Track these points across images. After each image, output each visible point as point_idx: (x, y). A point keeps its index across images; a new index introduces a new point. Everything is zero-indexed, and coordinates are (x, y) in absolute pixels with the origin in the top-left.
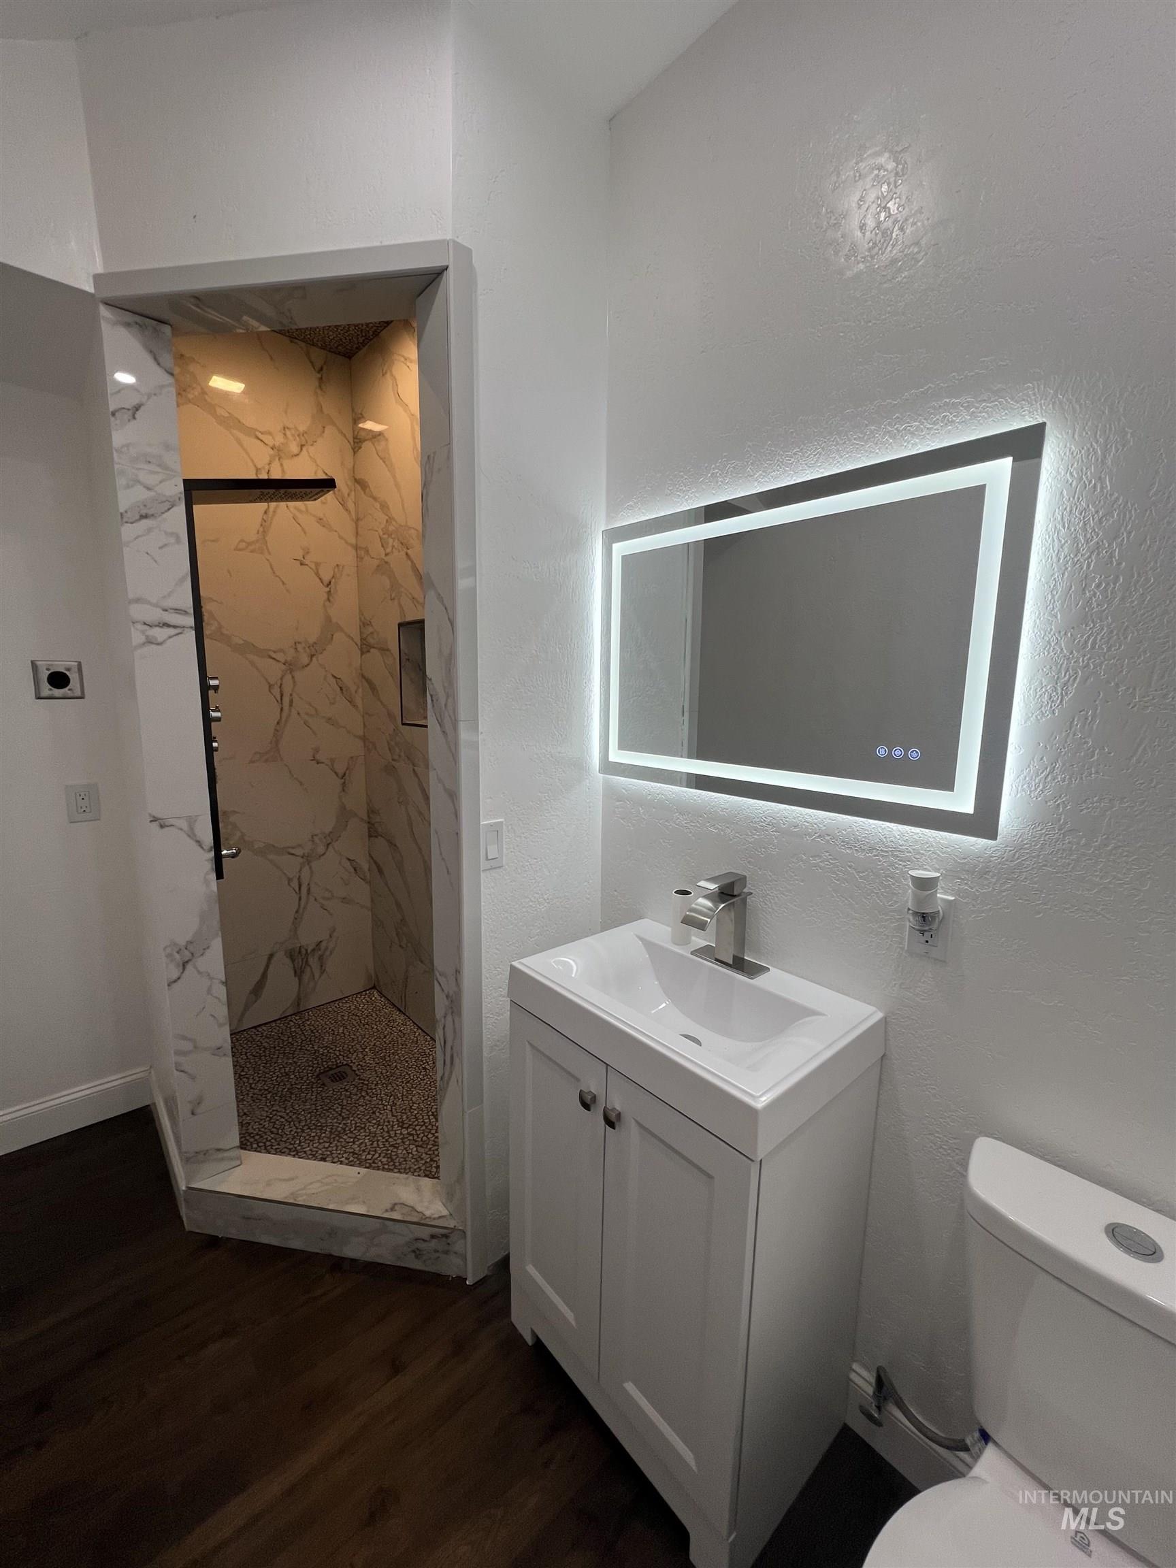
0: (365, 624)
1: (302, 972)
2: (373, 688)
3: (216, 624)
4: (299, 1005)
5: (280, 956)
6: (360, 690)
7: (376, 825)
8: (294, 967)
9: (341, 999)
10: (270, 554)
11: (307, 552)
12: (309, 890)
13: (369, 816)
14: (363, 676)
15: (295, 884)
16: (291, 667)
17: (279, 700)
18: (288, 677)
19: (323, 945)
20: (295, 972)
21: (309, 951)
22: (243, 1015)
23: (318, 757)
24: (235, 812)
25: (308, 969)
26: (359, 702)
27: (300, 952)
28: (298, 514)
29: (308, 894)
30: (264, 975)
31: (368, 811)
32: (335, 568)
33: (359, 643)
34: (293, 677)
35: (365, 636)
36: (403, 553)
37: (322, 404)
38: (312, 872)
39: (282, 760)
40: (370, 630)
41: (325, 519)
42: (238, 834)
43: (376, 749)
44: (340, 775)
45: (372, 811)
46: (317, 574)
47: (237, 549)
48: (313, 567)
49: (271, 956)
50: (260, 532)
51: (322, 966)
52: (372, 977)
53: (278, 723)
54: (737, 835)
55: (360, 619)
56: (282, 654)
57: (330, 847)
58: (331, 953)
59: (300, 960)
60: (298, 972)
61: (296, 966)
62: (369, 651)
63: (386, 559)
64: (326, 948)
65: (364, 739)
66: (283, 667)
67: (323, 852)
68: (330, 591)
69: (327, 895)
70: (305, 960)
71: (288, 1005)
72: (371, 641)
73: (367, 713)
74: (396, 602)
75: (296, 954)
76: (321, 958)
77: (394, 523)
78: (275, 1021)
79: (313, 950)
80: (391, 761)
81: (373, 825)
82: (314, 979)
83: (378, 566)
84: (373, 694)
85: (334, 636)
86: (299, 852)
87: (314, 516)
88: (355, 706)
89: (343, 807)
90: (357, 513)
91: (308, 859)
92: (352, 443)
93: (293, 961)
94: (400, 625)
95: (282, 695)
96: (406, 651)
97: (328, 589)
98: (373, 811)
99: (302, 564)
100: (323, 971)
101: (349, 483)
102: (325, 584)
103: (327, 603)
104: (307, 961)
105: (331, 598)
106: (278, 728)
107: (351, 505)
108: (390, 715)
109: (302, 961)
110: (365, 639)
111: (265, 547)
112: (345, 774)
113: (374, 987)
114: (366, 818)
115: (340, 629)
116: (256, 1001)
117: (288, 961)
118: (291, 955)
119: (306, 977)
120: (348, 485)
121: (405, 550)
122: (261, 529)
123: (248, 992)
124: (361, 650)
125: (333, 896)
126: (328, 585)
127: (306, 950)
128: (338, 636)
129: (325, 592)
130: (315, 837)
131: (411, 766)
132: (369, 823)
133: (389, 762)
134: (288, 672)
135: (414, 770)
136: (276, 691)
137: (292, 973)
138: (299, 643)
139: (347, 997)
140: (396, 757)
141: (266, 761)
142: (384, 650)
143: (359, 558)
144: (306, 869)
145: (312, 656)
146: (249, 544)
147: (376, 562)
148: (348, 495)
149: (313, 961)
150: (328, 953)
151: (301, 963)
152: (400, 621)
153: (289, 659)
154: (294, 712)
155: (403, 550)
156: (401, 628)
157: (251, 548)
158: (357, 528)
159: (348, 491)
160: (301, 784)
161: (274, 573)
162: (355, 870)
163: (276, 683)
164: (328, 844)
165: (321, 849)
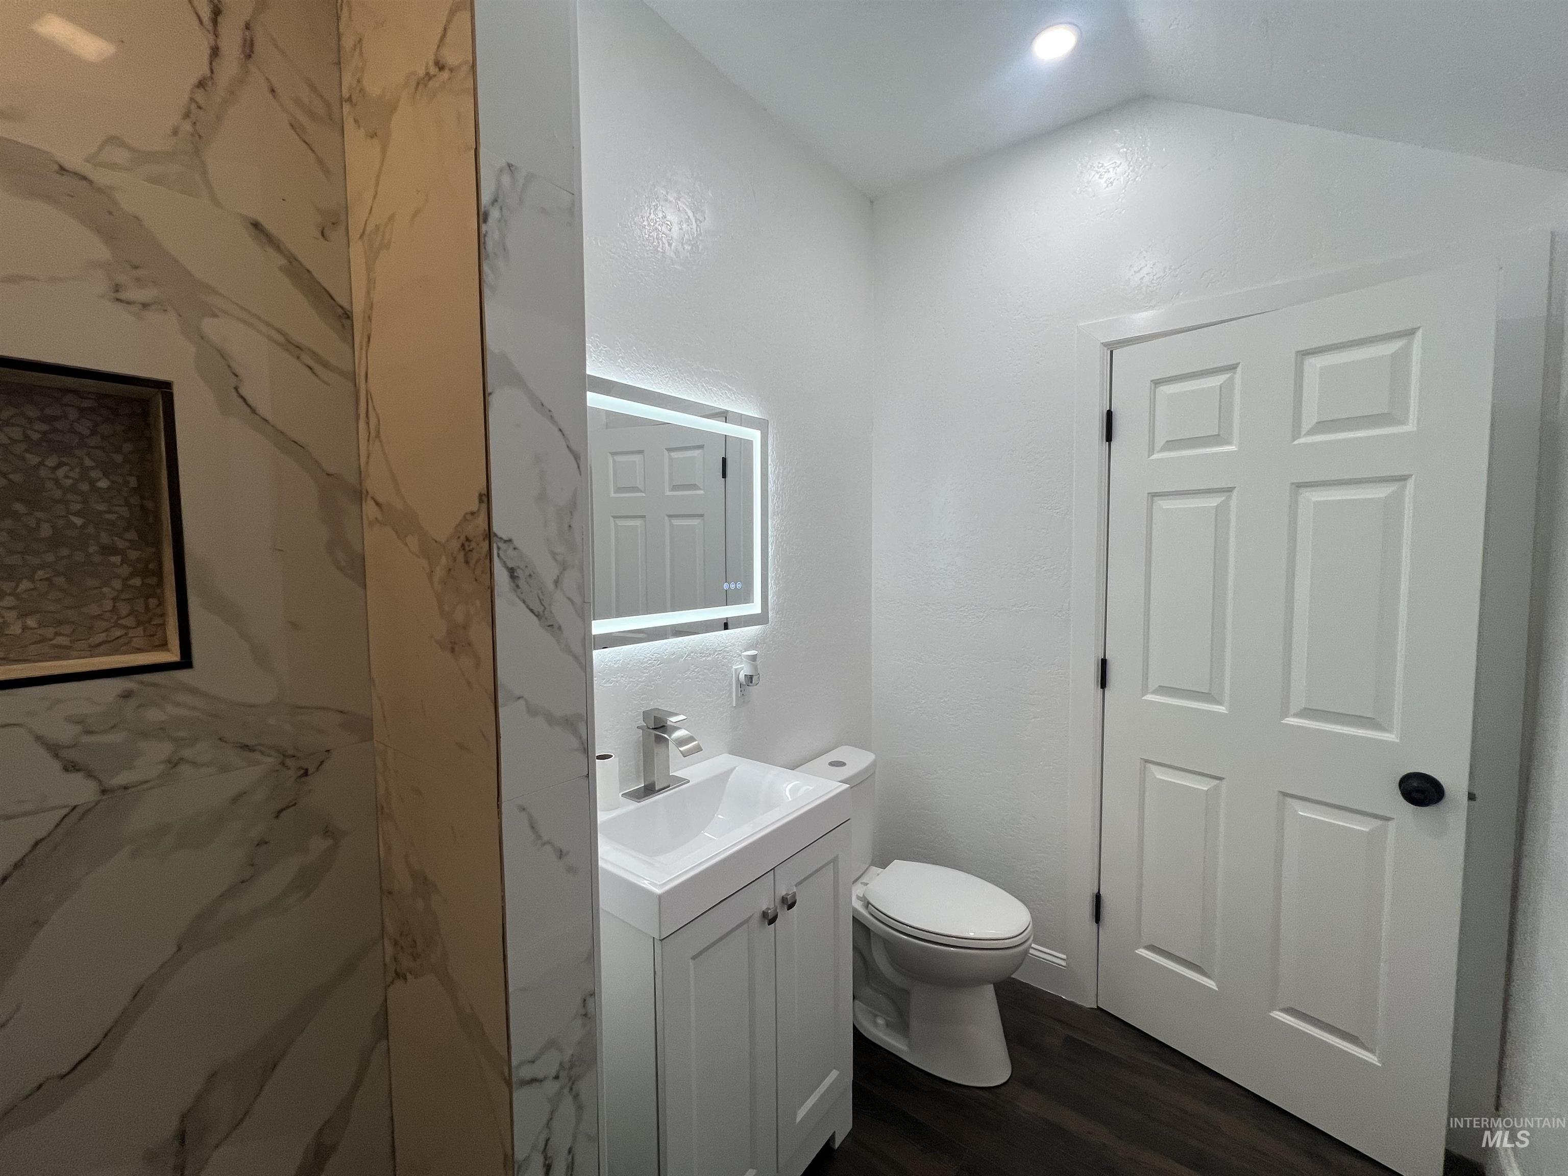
54: (631, 680)
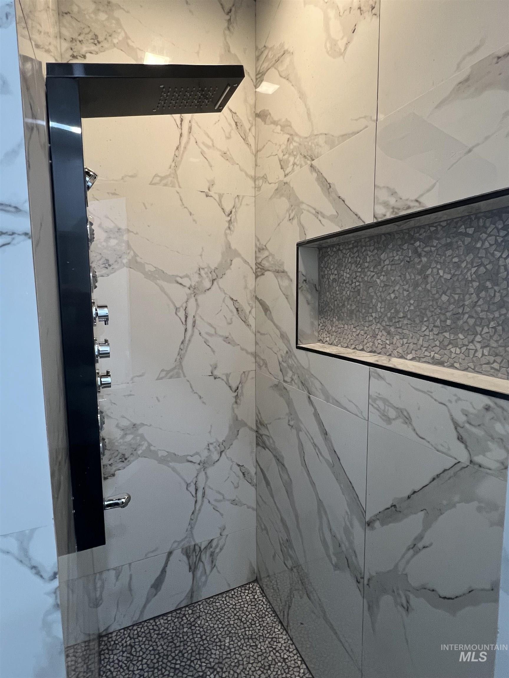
0: (260, 249)
1: (196, 567)
2: (266, 309)
3: (132, 253)
4: (192, 597)
5: (178, 554)
6: (254, 310)
7: (264, 437)
8: (189, 563)
9: (227, 591)
10: (180, 187)
11: (212, 184)
12: (204, 493)
13: (257, 426)
14: (256, 298)
15: (192, 489)
16: (195, 291)
17: (184, 321)
18: (192, 300)
19: (214, 544)
20: (190, 568)
21: (202, 549)
22: (145, 606)
23: (216, 373)
24: (143, 425)
25: (201, 564)
26: (251, 321)
27: (194, 549)
28: (205, 149)
29: (203, 497)
30: (164, 571)
31: (257, 421)
32: (235, 198)
33: (254, 267)
34: (196, 300)
35: (260, 260)
36: (306, 168)
37: (230, 45)
38: (207, 477)
39: (185, 376)
40: (266, 253)
41: (228, 153)
42: (146, 444)
43: (266, 367)
44: (234, 390)
45: (260, 423)
46: (220, 204)
47: (151, 184)
48: (217, 197)
49: (170, 553)
50: (172, 167)
51: (212, 562)
52: (254, 570)
53: (182, 343)
55: (256, 245)
56: (187, 279)
57: (223, 454)
58: (221, 549)
59: (195, 557)
60: (193, 568)
61: (191, 562)
62: (263, 274)
63: (286, 180)
64: (217, 546)
65: (255, 355)
66: (189, 291)
67: (218, 459)
68: (231, 220)
69: (220, 497)
70: (198, 557)
71: (183, 597)
72: (266, 264)
73: (259, 332)
74: (295, 221)
75: (191, 551)
76: (212, 554)
77: (296, 139)
78: (171, 612)
79: (206, 548)
80: (282, 381)
81: (261, 435)
82: (206, 573)
83: (277, 190)
84: (266, 315)
85: (233, 262)
86: (196, 459)
87: (220, 151)
88: (249, 325)
89: (236, 419)
90: (257, 144)
91: (204, 465)
92: (254, 80)
93: (188, 557)
94: (299, 245)
95: (186, 317)
96: (304, 273)
97: (229, 218)
98: (262, 424)
99: (207, 196)
100: (213, 566)
101: (251, 119)
102: (226, 214)
103: (228, 231)
104: (200, 558)
105: (231, 226)
106: (182, 347)
107: (251, 140)
108: (283, 336)
109: (196, 556)
110: (260, 264)
111: (176, 181)
112: (238, 388)
113: (256, 581)
114: (254, 428)
115: (238, 255)
116: (155, 595)
117: (185, 558)
118: (187, 552)
119: (199, 573)
120: (249, 121)
121: (309, 162)
122: (173, 164)
123: (149, 587)
124: (256, 273)
125: (224, 498)
126: (229, 215)
127: (200, 548)
128: (237, 261)
129: (226, 221)
130: (210, 446)
131: (306, 392)
132: (256, 431)
133: (279, 382)
134: (193, 295)
135: (309, 397)
136: (182, 314)
137: (187, 568)
138: (203, 269)
139: (233, 590)
140: (288, 379)
141: (171, 377)
142: (280, 272)
143: (257, 188)
144: (202, 474)
145: (213, 280)
146: (162, 178)
147: (275, 186)
148: (250, 130)
149: (206, 558)
150: (218, 550)
151: (195, 560)
152: (299, 240)
153: (193, 284)
154: (196, 332)
155: (306, 163)
156: (300, 248)
157: (164, 182)
158: (256, 161)
159: (250, 126)
160: (200, 397)
161: (183, 204)
162: (244, 474)
163: (182, 306)
164: (221, 452)
165: (215, 456)
